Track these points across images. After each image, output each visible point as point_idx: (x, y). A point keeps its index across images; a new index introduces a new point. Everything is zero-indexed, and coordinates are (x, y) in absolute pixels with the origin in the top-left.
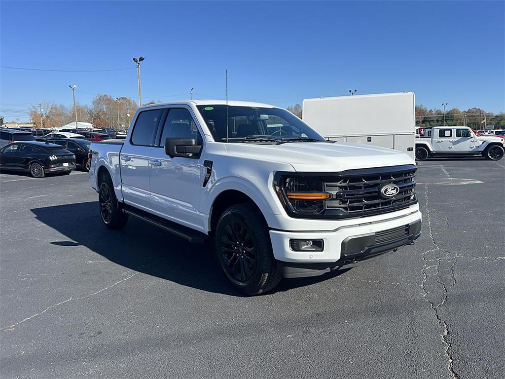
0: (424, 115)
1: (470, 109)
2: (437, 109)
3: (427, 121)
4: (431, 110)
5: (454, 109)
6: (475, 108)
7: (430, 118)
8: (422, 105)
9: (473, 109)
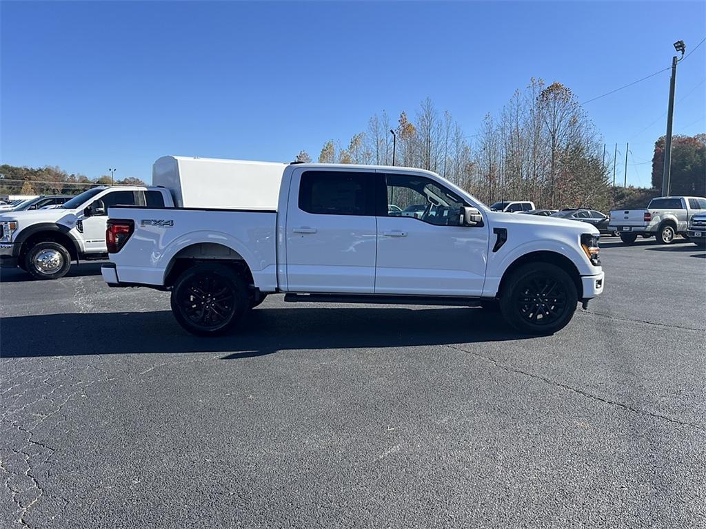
0: (63, 181)
1: (126, 179)
2: (81, 175)
3: (69, 190)
4: (73, 175)
5: (105, 177)
6: (133, 178)
7: (74, 186)
8: (57, 167)
9: (130, 178)
